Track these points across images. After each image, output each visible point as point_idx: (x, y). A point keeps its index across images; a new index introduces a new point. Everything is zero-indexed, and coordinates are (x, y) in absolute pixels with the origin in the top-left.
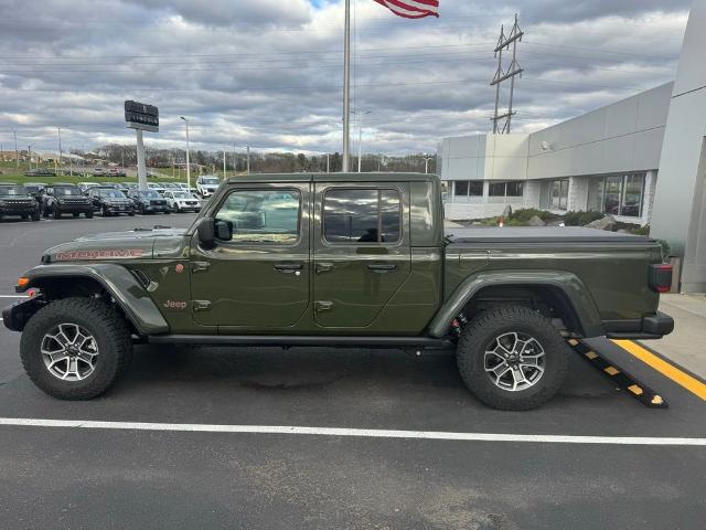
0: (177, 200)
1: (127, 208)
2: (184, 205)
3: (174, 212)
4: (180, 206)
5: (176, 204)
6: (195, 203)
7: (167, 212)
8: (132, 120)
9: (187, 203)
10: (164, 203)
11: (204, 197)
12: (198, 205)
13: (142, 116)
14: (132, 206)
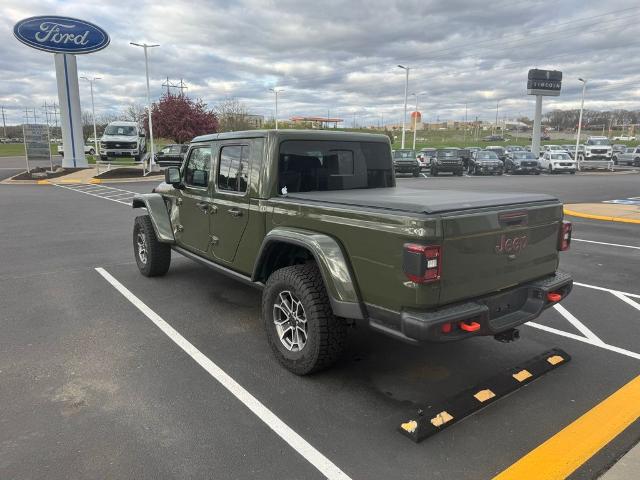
0: (552, 161)
1: (495, 169)
2: (558, 166)
3: (545, 172)
4: (554, 167)
5: (550, 165)
6: (570, 164)
7: (538, 173)
8: (533, 87)
9: (562, 164)
10: (534, 164)
11: (586, 159)
12: (573, 167)
13: (544, 83)
14: (500, 166)
